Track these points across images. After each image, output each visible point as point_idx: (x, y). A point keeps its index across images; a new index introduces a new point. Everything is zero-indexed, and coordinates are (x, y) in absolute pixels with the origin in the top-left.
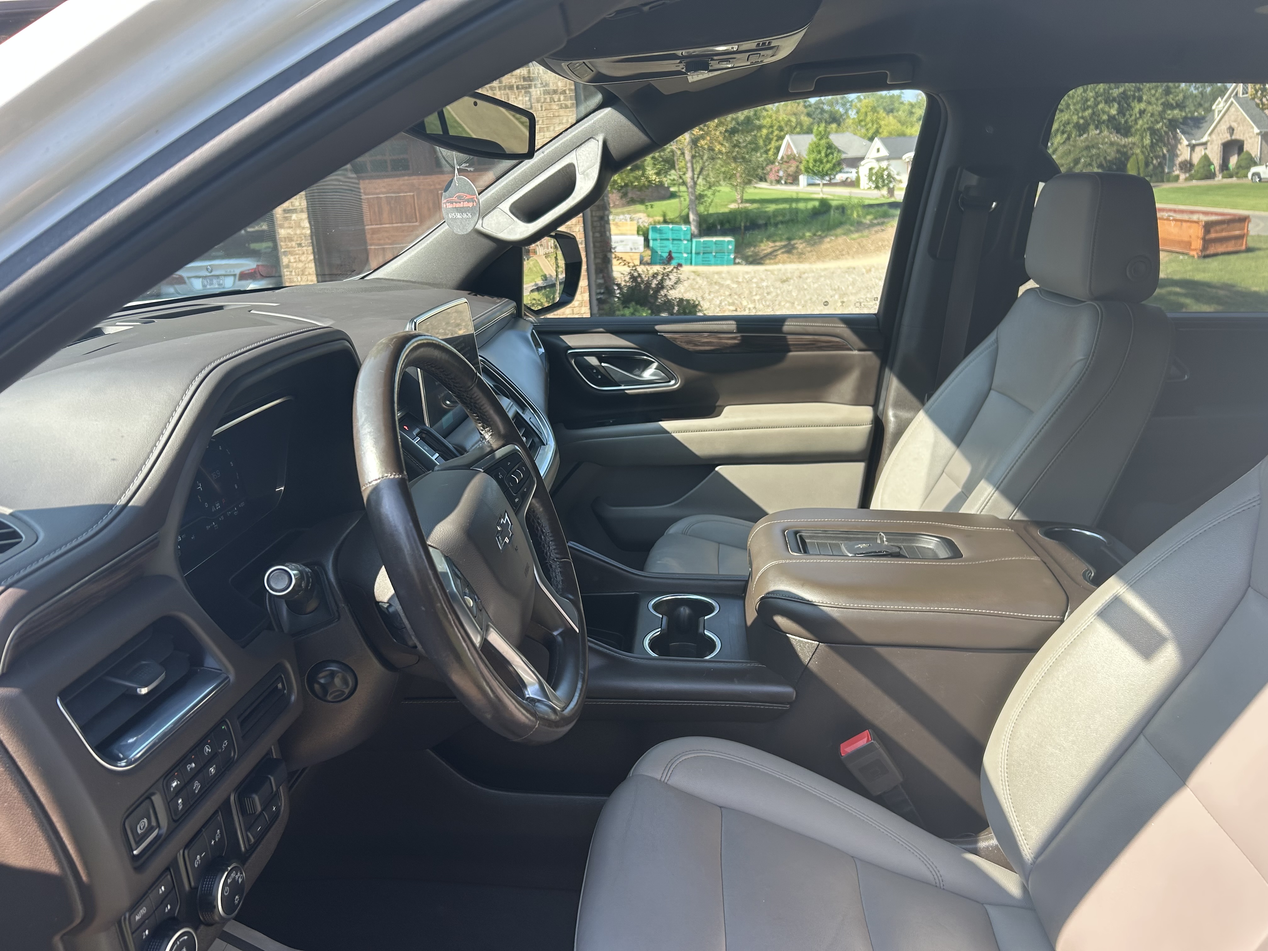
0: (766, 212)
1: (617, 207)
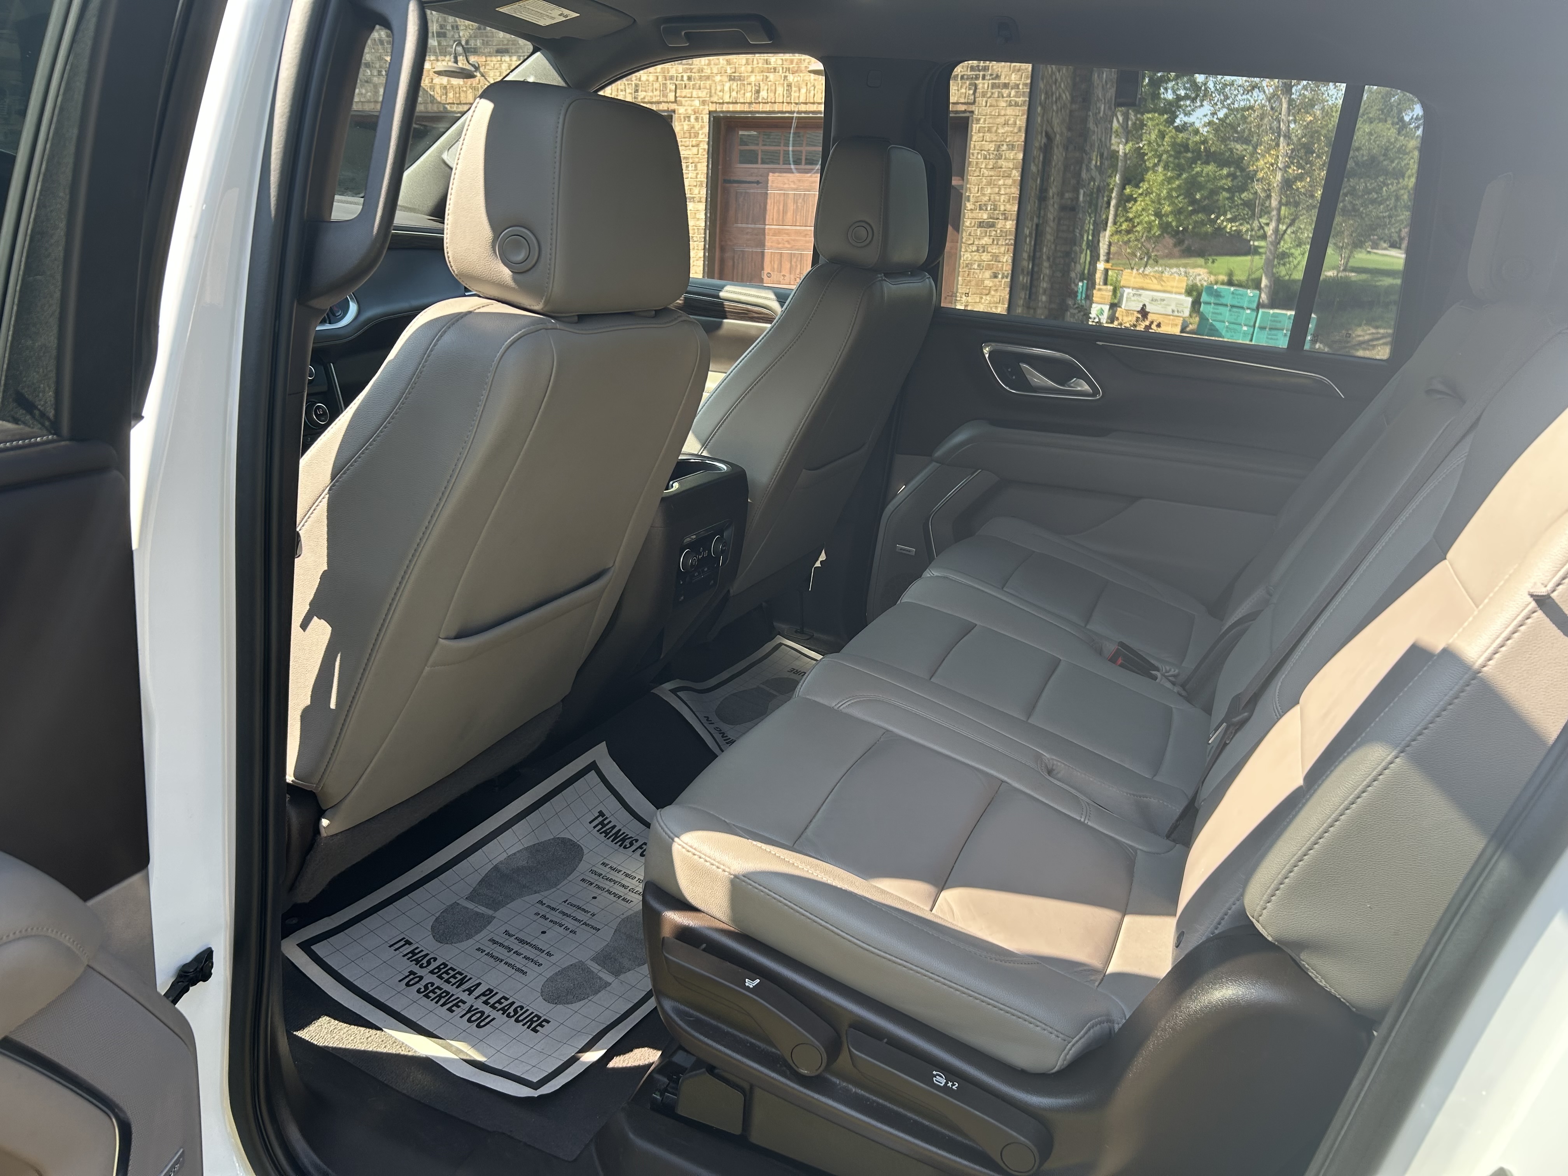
0: (1376, 286)
1: (1170, 256)
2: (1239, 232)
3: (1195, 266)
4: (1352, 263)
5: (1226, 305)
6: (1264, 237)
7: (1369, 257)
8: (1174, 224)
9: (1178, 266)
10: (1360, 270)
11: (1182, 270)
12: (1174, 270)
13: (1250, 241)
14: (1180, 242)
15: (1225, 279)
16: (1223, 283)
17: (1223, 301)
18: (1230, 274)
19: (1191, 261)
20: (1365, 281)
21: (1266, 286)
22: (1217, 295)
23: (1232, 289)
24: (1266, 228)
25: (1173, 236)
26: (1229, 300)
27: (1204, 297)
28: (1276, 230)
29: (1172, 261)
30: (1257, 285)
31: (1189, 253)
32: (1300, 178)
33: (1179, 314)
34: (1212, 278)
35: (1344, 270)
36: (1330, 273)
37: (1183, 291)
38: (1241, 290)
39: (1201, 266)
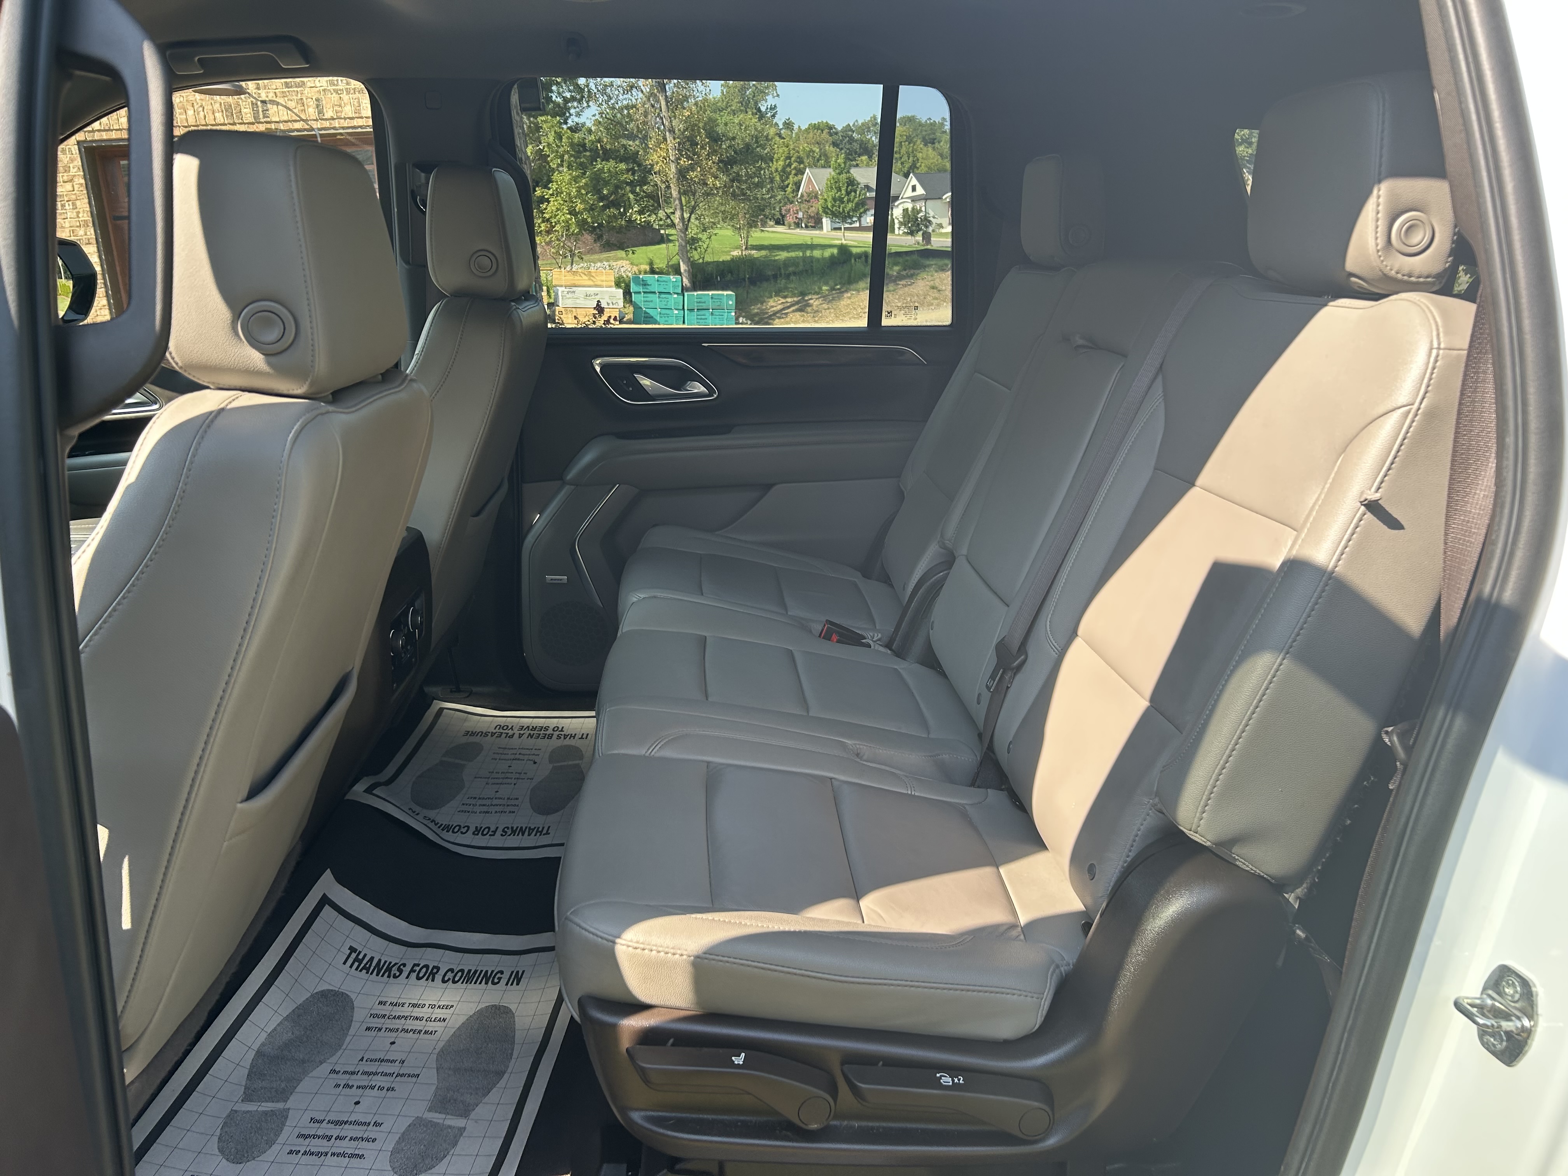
0: (775, 261)
1: (591, 252)
2: (648, 223)
3: (617, 259)
4: (751, 242)
5: (654, 293)
6: (673, 225)
7: (763, 235)
8: (589, 220)
9: (601, 261)
10: (759, 248)
11: (606, 263)
12: (599, 264)
13: (659, 230)
14: (599, 238)
15: (648, 268)
16: (646, 273)
17: (651, 289)
18: (651, 264)
19: (612, 254)
20: (766, 257)
21: (685, 270)
22: (645, 284)
23: (656, 276)
24: (672, 217)
25: (591, 232)
26: (655, 288)
27: (633, 288)
28: (682, 218)
29: (596, 256)
30: (677, 271)
31: (609, 246)
32: (692, 168)
33: (614, 306)
34: (635, 269)
35: (746, 249)
36: (736, 253)
37: (613, 284)
38: (665, 277)
39: (622, 259)
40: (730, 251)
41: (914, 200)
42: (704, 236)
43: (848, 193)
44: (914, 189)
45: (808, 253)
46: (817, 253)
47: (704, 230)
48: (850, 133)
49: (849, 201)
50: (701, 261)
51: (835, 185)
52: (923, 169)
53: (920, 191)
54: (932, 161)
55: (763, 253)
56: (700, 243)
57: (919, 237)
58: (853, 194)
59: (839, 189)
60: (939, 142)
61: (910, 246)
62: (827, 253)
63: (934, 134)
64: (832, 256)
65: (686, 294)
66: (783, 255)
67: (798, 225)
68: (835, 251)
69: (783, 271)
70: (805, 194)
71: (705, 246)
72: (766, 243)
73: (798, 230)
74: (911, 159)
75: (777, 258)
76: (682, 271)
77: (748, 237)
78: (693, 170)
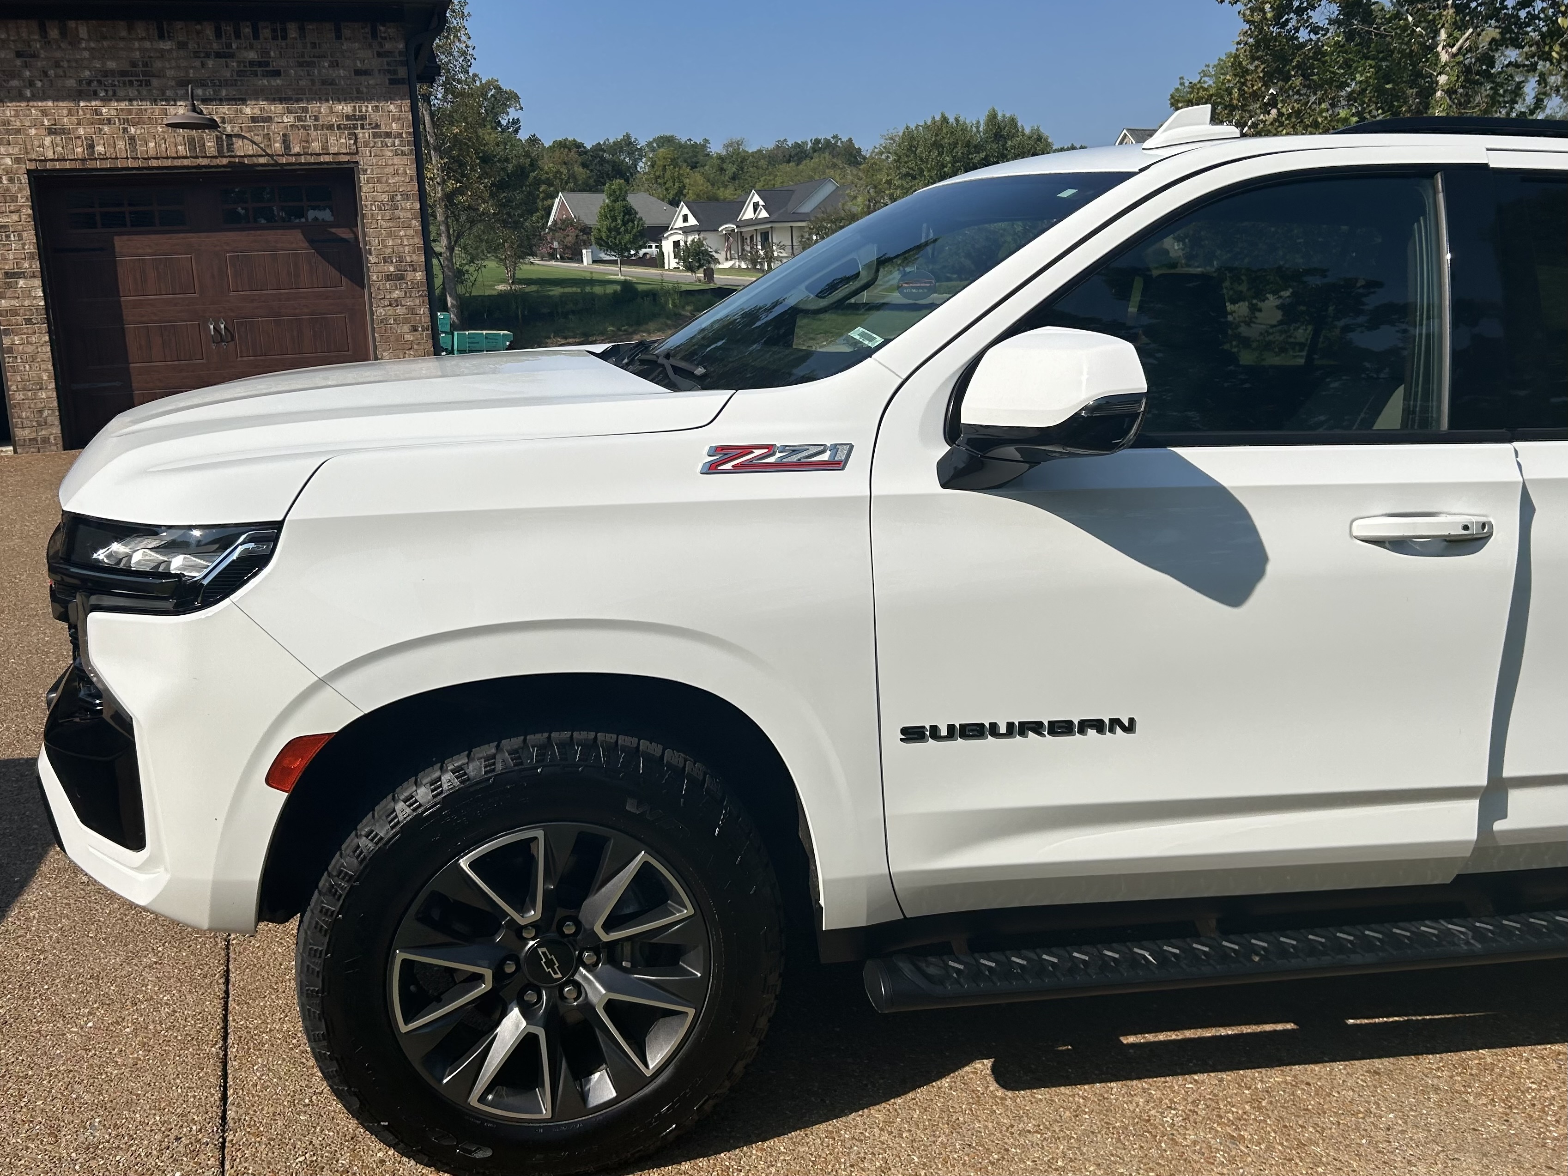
4: (519, 275)
10: (529, 282)
20: (537, 292)
21: (453, 306)
28: (449, 247)
30: (443, 307)
35: (513, 283)
36: (501, 287)
40: (494, 285)
41: (686, 231)
42: (472, 269)
43: (624, 224)
44: (685, 218)
45: (588, 289)
46: (598, 290)
47: (472, 261)
48: (601, 153)
49: (626, 231)
50: (467, 295)
51: (608, 213)
52: (691, 196)
53: (692, 221)
54: (701, 188)
55: (533, 288)
56: (466, 276)
57: (700, 275)
58: (630, 224)
59: (614, 219)
60: (703, 166)
61: (690, 284)
62: (610, 289)
63: (696, 157)
64: (615, 292)
65: (456, 333)
66: (557, 291)
67: (552, 256)
68: (618, 288)
69: (560, 310)
70: (559, 222)
71: (472, 279)
72: (534, 277)
73: (553, 263)
74: (677, 184)
75: (551, 293)
76: (449, 305)
77: (514, 269)
78: (462, 194)
